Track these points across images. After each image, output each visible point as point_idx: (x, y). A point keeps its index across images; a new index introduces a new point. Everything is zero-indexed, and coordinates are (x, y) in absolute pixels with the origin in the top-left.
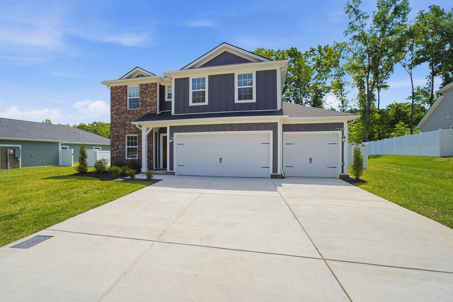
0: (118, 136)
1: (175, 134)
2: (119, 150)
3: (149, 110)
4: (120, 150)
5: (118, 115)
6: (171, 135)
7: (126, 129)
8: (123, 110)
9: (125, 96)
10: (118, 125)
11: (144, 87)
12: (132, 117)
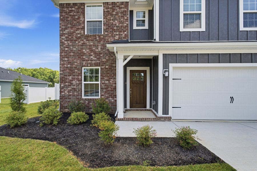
0: (71, 69)
1: (171, 65)
2: (72, 87)
3: (117, 36)
4: (75, 87)
5: (71, 41)
6: (166, 67)
7: (84, 60)
8: (79, 35)
9: (81, 16)
10: (72, 54)
11: (110, 6)
12: (92, 44)
